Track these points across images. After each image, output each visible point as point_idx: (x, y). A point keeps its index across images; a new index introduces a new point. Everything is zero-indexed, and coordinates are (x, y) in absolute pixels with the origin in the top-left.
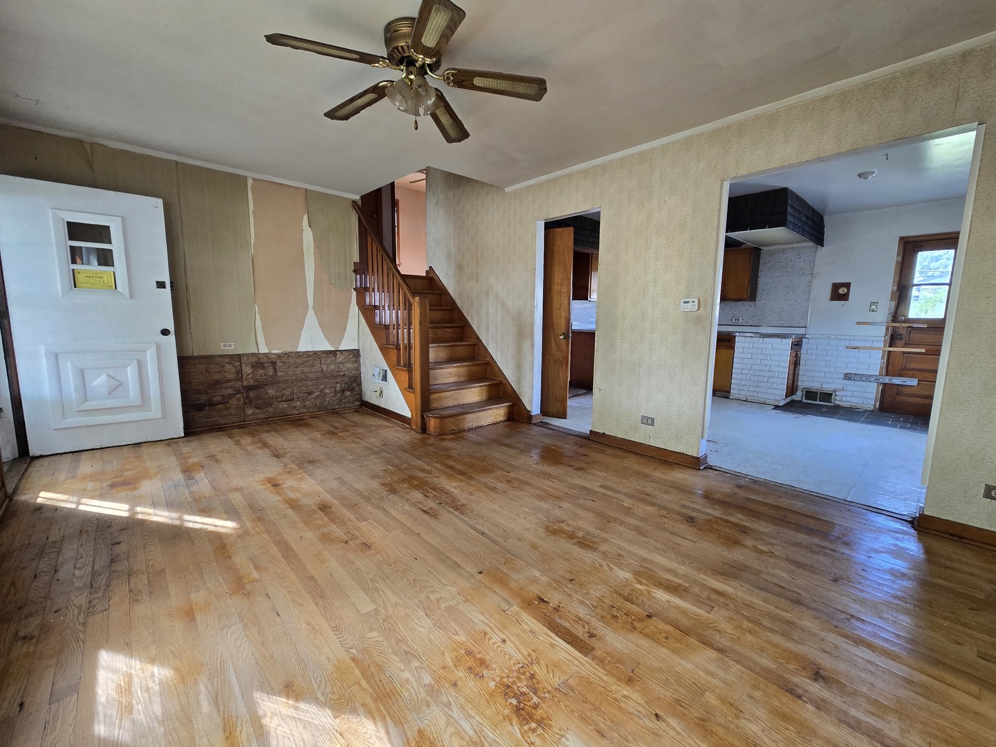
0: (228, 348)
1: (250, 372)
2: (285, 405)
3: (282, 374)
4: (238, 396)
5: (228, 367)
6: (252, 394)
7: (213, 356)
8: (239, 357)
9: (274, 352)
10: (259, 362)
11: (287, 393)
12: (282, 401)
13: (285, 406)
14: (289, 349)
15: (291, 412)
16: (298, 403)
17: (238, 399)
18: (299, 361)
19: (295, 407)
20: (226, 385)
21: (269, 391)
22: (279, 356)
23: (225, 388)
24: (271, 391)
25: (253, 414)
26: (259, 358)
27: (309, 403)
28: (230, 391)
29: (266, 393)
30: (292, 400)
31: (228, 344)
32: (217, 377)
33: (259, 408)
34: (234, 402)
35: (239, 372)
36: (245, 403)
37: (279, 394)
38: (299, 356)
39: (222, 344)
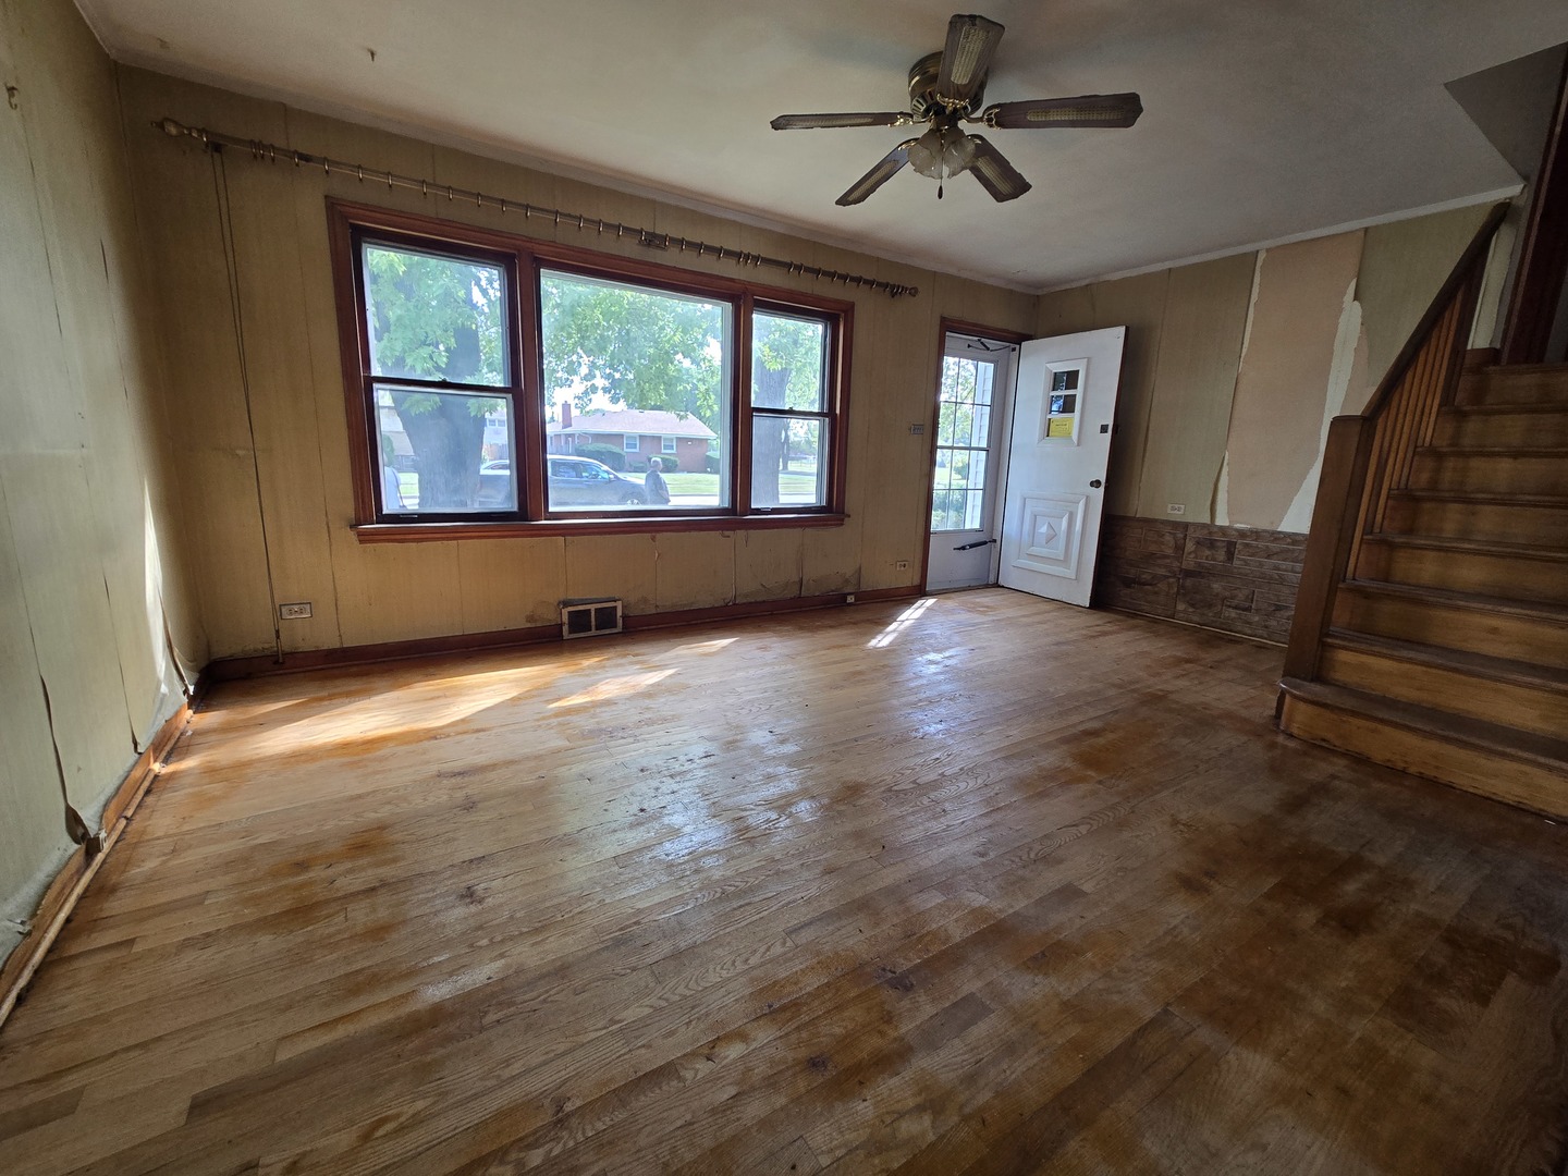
0: (1176, 512)
1: (1192, 549)
2: (1233, 613)
3: (1239, 562)
4: (1171, 580)
5: (1168, 538)
6: (1189, 582)
7: (1156, 520)
8: (1186, 526)
9: (1238, 526)
10: (1211, 537)
11: (1240, 595)
12: (1230, 606)
13: (1233, 615)
14: (1262, 523)
15: (1239, 628)
16: (1257, 619)
17: (1169, 585)
18: (1274, 546)
19: (1250, 623)
20: (1159, 561)
21: (1215, 586)
22: (1242, 534)
23: (1160, 566)
24: (1217, 586)
25: (1185, 611)
26: (1210, 533)
27: (1275, 623)
28: (1162, 572)
29: (1209, 586)
30: (1248, 609)
31: (1176, 506)
32: (1153, 548)
33: (1193, 605)
34: (1162, 586)
35: (1180, 548)
36: (1178, 593)
37: (1227, 594)
38: (1276, 539)
39: (1170, 506)
